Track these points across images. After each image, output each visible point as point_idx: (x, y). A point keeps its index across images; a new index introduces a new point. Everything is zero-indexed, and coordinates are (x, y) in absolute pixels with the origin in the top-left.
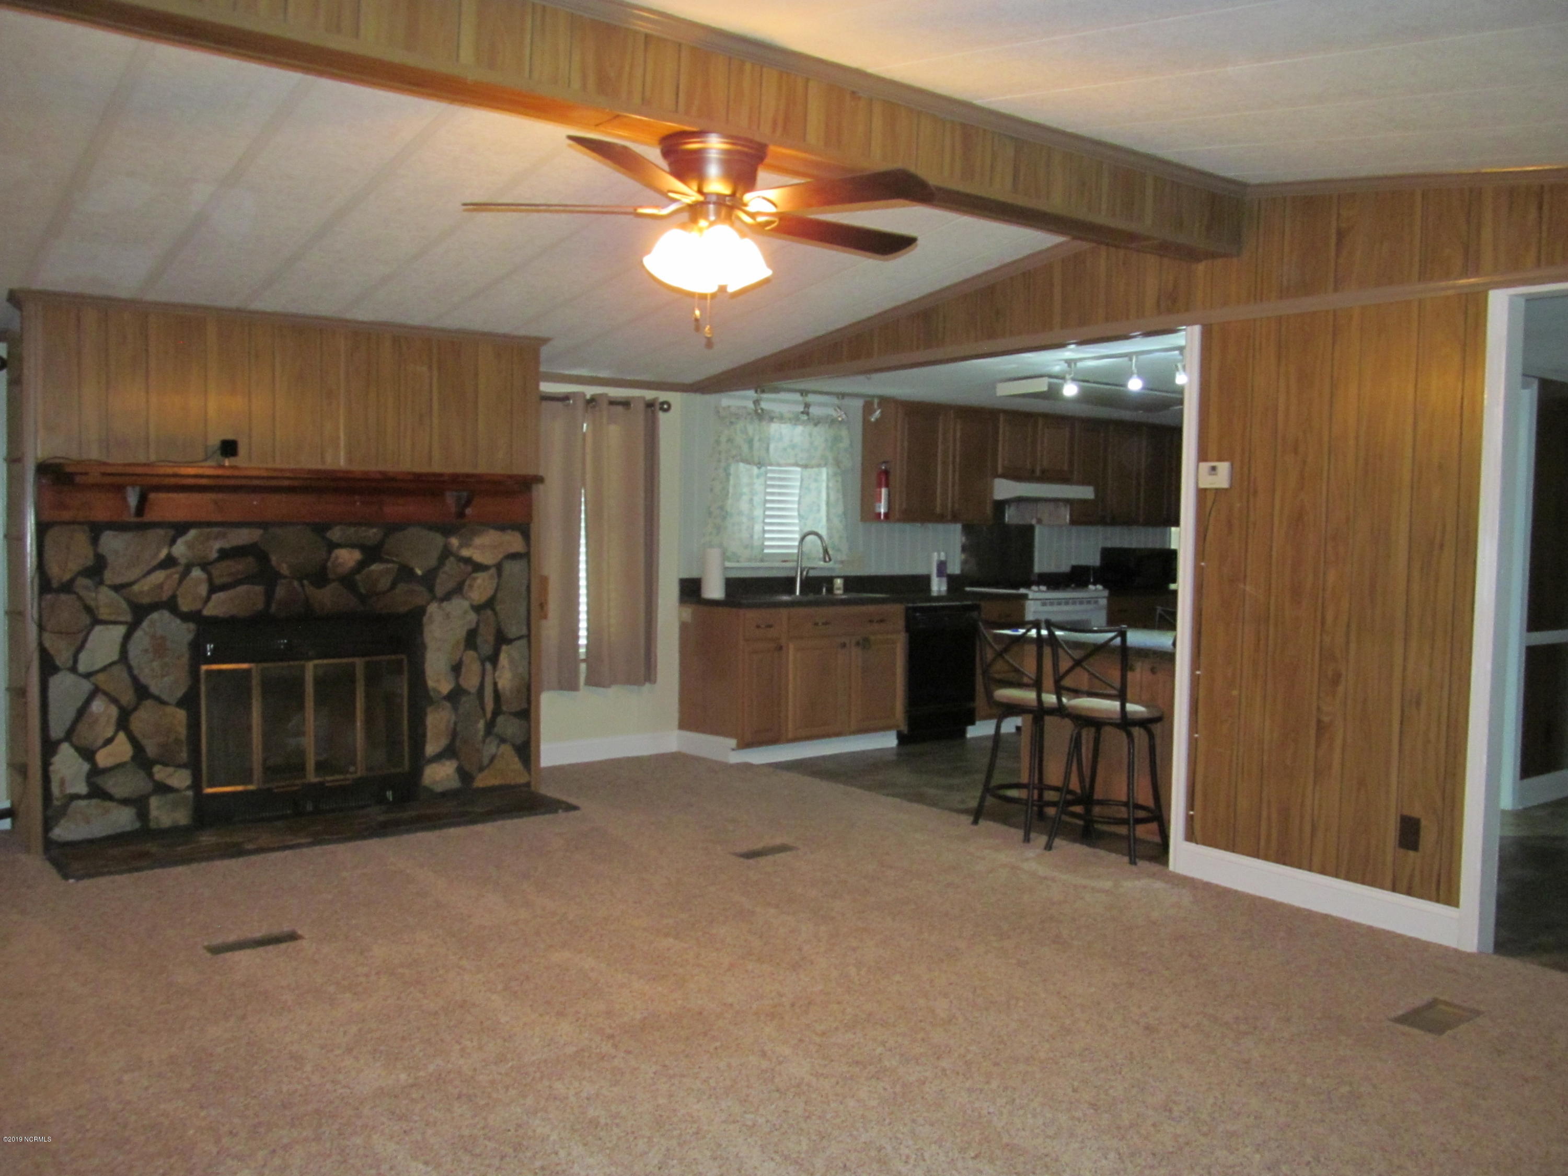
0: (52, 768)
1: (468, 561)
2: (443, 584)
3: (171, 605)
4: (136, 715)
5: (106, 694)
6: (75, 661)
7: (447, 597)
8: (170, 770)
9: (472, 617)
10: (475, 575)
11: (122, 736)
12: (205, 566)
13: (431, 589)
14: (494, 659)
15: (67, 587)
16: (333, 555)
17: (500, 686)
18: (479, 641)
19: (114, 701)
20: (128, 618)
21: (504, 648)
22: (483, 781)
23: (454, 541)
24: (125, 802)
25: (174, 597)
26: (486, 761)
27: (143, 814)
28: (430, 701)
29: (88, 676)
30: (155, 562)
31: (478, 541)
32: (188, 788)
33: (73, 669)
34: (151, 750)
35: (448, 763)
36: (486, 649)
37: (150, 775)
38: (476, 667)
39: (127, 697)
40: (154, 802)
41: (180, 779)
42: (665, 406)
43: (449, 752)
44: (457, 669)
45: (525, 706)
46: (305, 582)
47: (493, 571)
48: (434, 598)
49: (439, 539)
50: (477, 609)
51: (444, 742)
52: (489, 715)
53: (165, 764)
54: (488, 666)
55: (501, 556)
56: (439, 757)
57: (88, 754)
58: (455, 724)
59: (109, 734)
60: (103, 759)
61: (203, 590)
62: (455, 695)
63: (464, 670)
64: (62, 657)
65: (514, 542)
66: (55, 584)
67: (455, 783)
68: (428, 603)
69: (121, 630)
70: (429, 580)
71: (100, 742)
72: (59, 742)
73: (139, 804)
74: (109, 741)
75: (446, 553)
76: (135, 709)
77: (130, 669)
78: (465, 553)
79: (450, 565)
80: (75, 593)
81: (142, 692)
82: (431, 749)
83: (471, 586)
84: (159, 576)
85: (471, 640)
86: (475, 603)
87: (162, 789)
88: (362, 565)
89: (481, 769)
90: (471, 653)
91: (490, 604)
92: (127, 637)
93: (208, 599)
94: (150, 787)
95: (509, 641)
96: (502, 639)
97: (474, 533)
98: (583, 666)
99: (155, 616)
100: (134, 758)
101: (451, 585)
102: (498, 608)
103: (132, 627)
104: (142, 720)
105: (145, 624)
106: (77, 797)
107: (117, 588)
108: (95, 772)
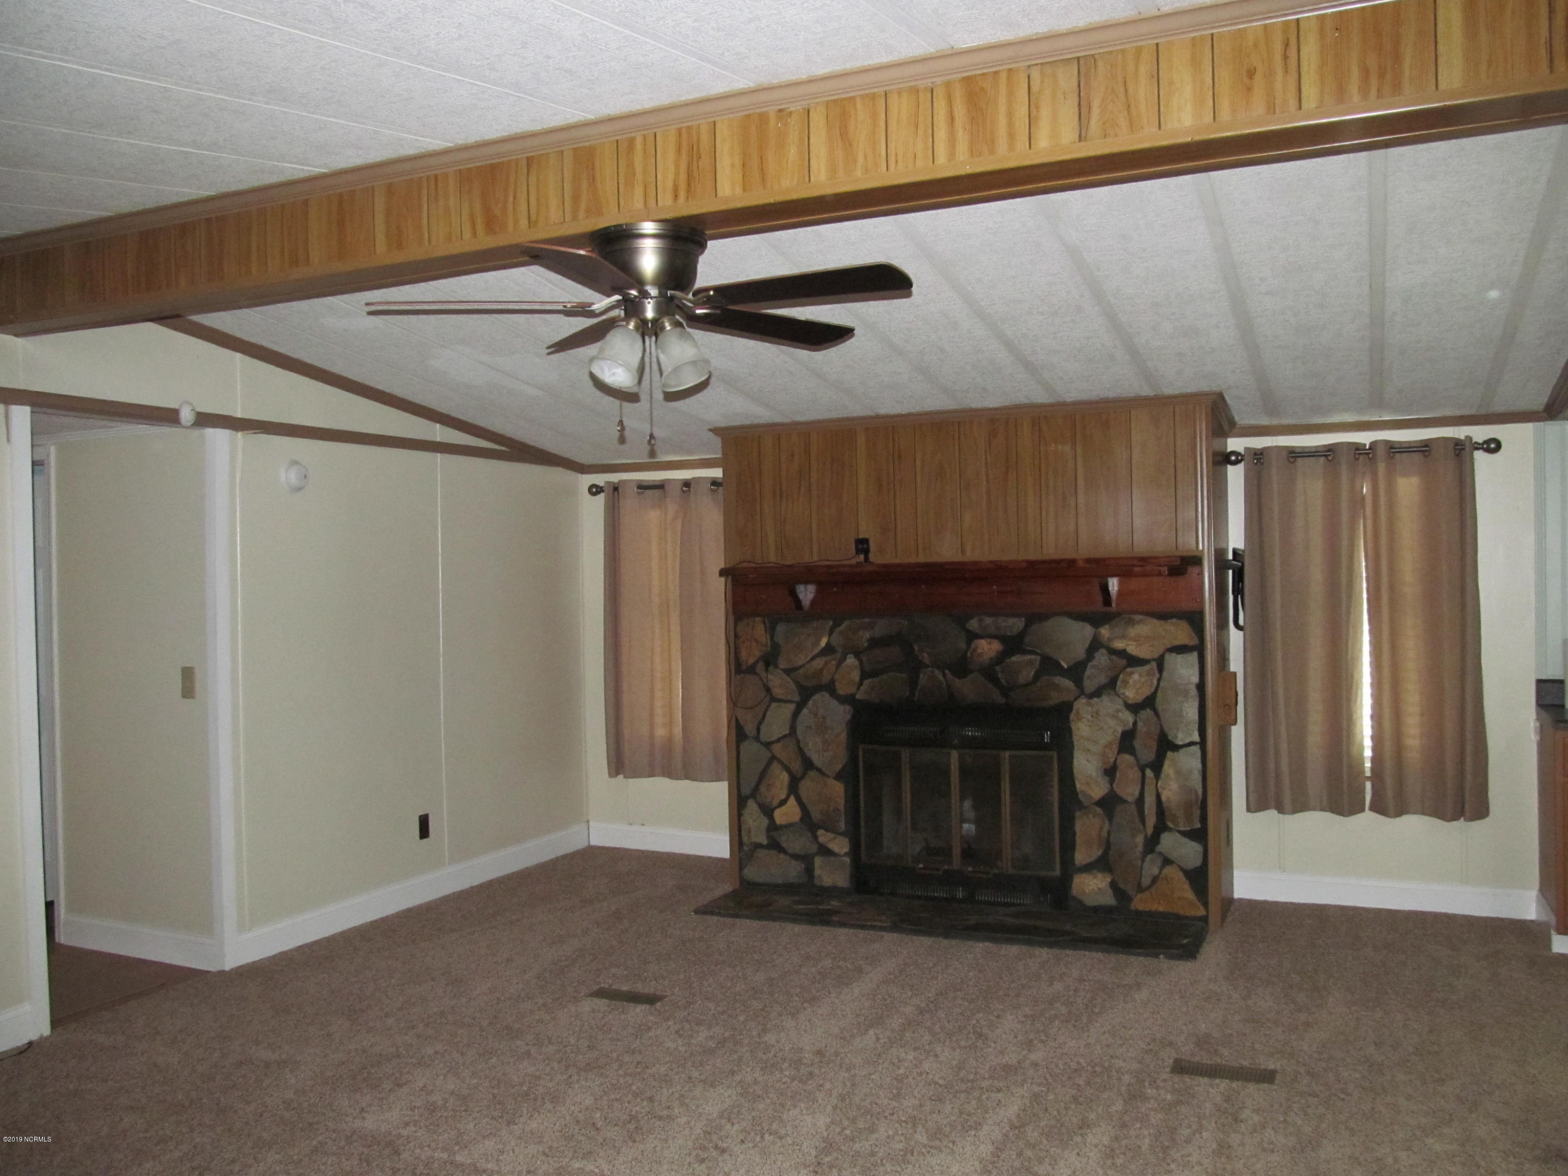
0: (742, 818)
1: (1122, 653)
2: (1094, 677)
3: (830, 688)
4: (803, 782)
5: (782, 763)
6: (758, 730)
7: (1098, 693)
8: (831, 835)
9: (1129, 718)
10: (1129, 670)
11: (792, 801)
12: (857, 654)
13: (1078, 682)
14: (1157, 766)
15: (752, 670)
16: (973, 645)
17: (1163, 798)
18: (1138, 743)
19: (787, 769)
20: (797, 698)
21: (1169, 754)
22: (1140, 903)
23: (1105, 632)
24: (796, 857)
25: (833, 681)
26: (1146, 881)
27: (809, 871)
28: (1081, 806)
29: (768, 745)
30: (817, 650)
31: (1133, 631)
32: (846, 854)
33: (757, 738)
34: (816, 815)
35: (1100, 876)
36: (1147, 753)
37: (816, 837)
38: (1135, 774)
39: (796, 766)
40: (818, 861)
41: (840, 846)
42: (1493, 446)
43: (1102, 864)
44: (1110, 772)
45: (1198, 826)
46: (947, 671)
47: (1154, 664)
48: (1082, 693)
49: (1087, 630)
50: (1134, 708)
51: (1096, 853)
52: (1150, 831)
53: (827, 830)
54: (1149, 773)
55: (1161, 650)
56: (1088, 868)
57: (768, 811)
58: (1109, 833)
59: (783, 796)
60: (780, 816)
61: (856, 675)
62: (1109, 803)
63: (1118, 774)
64: (749, 729)
65: (1181, 633)
66: (744, 668)
67: (1109, 899)
68: (1076, 699)
69: (792, 707)
70: (1076, 672)
71: (775, 803)
72: (747, 798)
73: (807, 860)
74: (783, 802)
75: (1095, 645)
76: (803, 777)
77: (798, 741)
78: (1119, 645)
79: (1102, 658)
80: (757, 674)
81: (808, 765)
82: (1081, 857)
83: (1126, 683)
84: (819, 663)
85: (1127, 741)
86: (1130, 702)
87: (825, 851)
88: (1002, 657)
89: (1140, 889)
90: (1127, 758)
91: (1149, 702)
92: (796, 714)
93: (861, 684)
94: (814, 848)
95: (1176, 748)
96: (1166, 745)
97: (1131, 622)
98: (1368, 785)
99: (817, 697)
100: (802, 819)
101: (1103, 679)
102: (1160, 708)
103: (800, 706)
104: (808, 787)
105: (810, 703)
106: (759, 846)
107: (788, 672)
108: (773, 827)
